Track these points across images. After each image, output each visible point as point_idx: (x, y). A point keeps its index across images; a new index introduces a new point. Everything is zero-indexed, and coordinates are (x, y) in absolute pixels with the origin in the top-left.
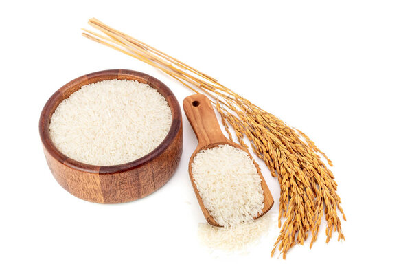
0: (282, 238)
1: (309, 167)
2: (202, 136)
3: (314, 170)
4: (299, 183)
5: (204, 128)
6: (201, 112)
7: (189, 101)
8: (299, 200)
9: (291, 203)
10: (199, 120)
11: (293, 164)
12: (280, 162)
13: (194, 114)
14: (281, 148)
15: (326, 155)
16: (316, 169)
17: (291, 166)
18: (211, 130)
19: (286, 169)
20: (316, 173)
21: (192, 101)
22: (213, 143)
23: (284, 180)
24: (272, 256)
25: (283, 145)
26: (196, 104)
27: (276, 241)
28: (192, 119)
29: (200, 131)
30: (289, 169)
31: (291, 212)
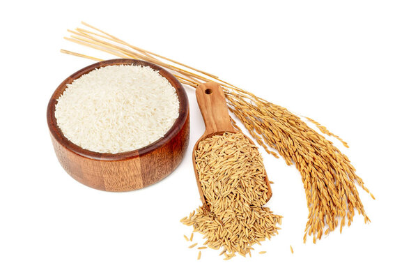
0: (310, 223)
1: (324, 153)
2: (210, 123)
3: (329, 156)
4: (317, 168)
5: (213, 116)
6: (213, 100)
7: (202, 89)
8: (321, 185)
9: (314, 189)
10: (210, 108)
11: (308, 150)
12: (295, 150)
13: (206, 101)
14: (292, 136)
15: (340, 137)
16: (331, 155)
17: (306, 152)
18: (220, 118)
19: (302, 156)
20: (331, 159)
21: (205, 89)
22: (220, 131)
23: (303, 167)
24: (304, 242)
25: (293, 133)
26: (208, 92)
27: (305, 227)
28: (203, 106)
29: (209, 119)
30: (305, 156)
31: (316, 197)
